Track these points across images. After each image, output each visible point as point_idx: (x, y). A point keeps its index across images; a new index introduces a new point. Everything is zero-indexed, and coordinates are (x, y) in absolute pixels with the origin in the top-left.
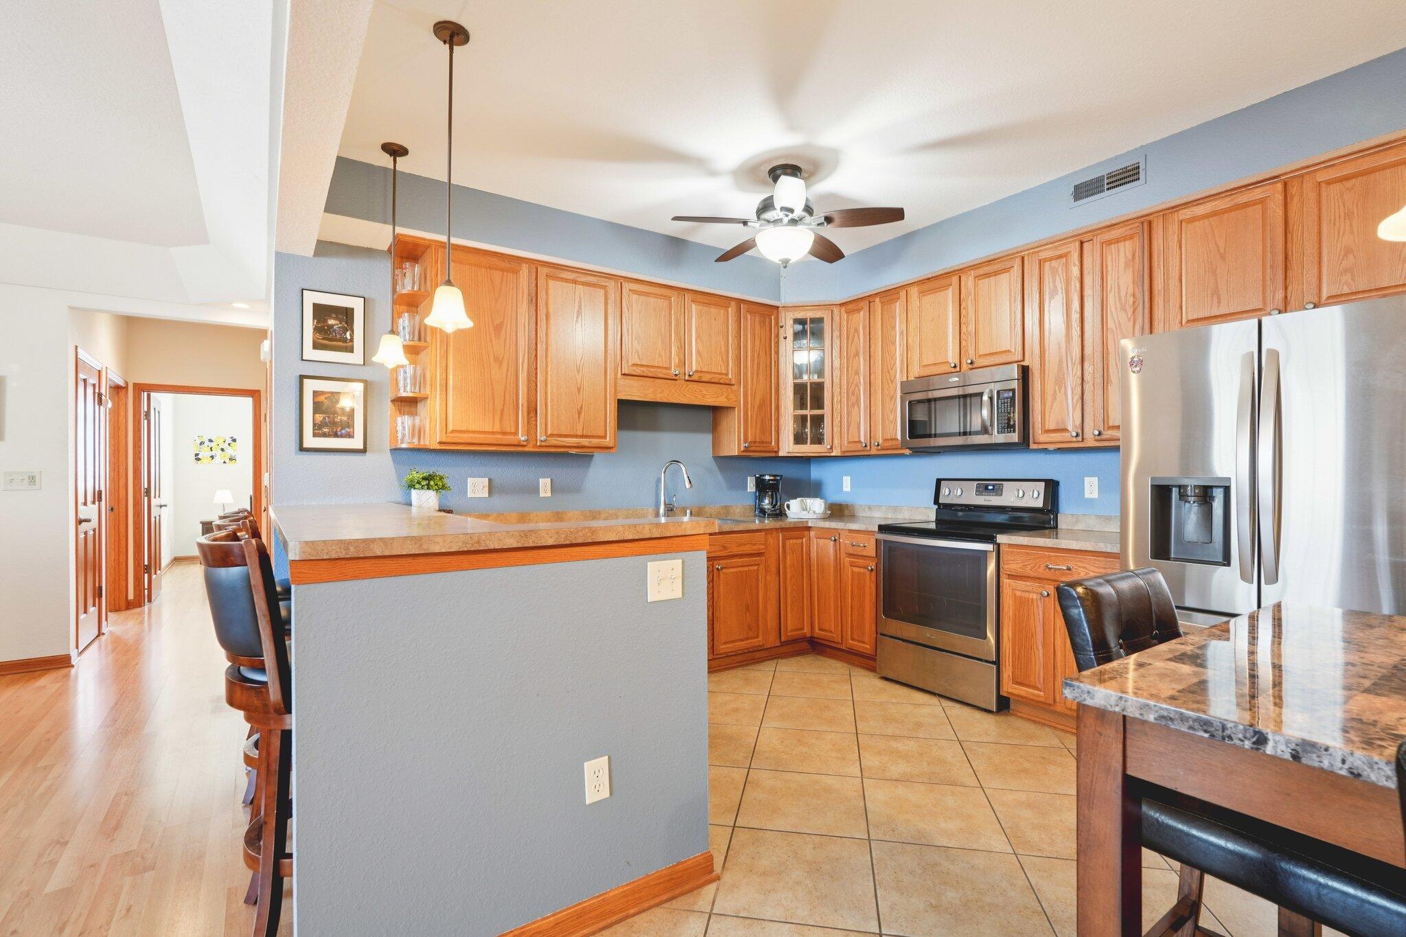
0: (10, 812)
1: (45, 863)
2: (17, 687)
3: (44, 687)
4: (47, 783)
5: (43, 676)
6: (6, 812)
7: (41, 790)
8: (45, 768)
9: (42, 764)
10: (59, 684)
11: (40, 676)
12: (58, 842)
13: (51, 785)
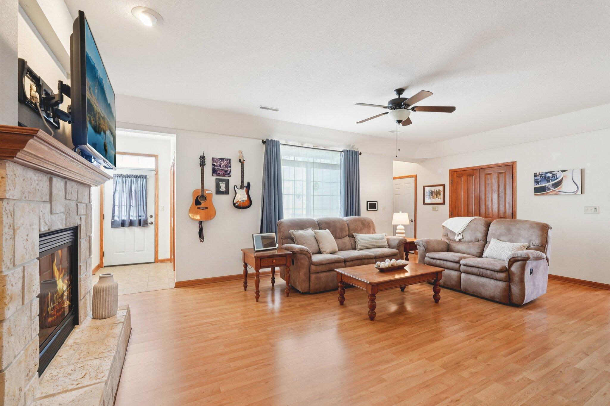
0: (571, 334)
1: (578, 357)
2: (588, 291)
3: (598, 295)
4: (588, 330)
5: (599, 290)
6: (570, 333)
7: (585, 332)
8: (589, 325)
9: (588, 323)
10: (605, 296)
11: (598, 290)
12: (585, 353)
13: (589, 332)
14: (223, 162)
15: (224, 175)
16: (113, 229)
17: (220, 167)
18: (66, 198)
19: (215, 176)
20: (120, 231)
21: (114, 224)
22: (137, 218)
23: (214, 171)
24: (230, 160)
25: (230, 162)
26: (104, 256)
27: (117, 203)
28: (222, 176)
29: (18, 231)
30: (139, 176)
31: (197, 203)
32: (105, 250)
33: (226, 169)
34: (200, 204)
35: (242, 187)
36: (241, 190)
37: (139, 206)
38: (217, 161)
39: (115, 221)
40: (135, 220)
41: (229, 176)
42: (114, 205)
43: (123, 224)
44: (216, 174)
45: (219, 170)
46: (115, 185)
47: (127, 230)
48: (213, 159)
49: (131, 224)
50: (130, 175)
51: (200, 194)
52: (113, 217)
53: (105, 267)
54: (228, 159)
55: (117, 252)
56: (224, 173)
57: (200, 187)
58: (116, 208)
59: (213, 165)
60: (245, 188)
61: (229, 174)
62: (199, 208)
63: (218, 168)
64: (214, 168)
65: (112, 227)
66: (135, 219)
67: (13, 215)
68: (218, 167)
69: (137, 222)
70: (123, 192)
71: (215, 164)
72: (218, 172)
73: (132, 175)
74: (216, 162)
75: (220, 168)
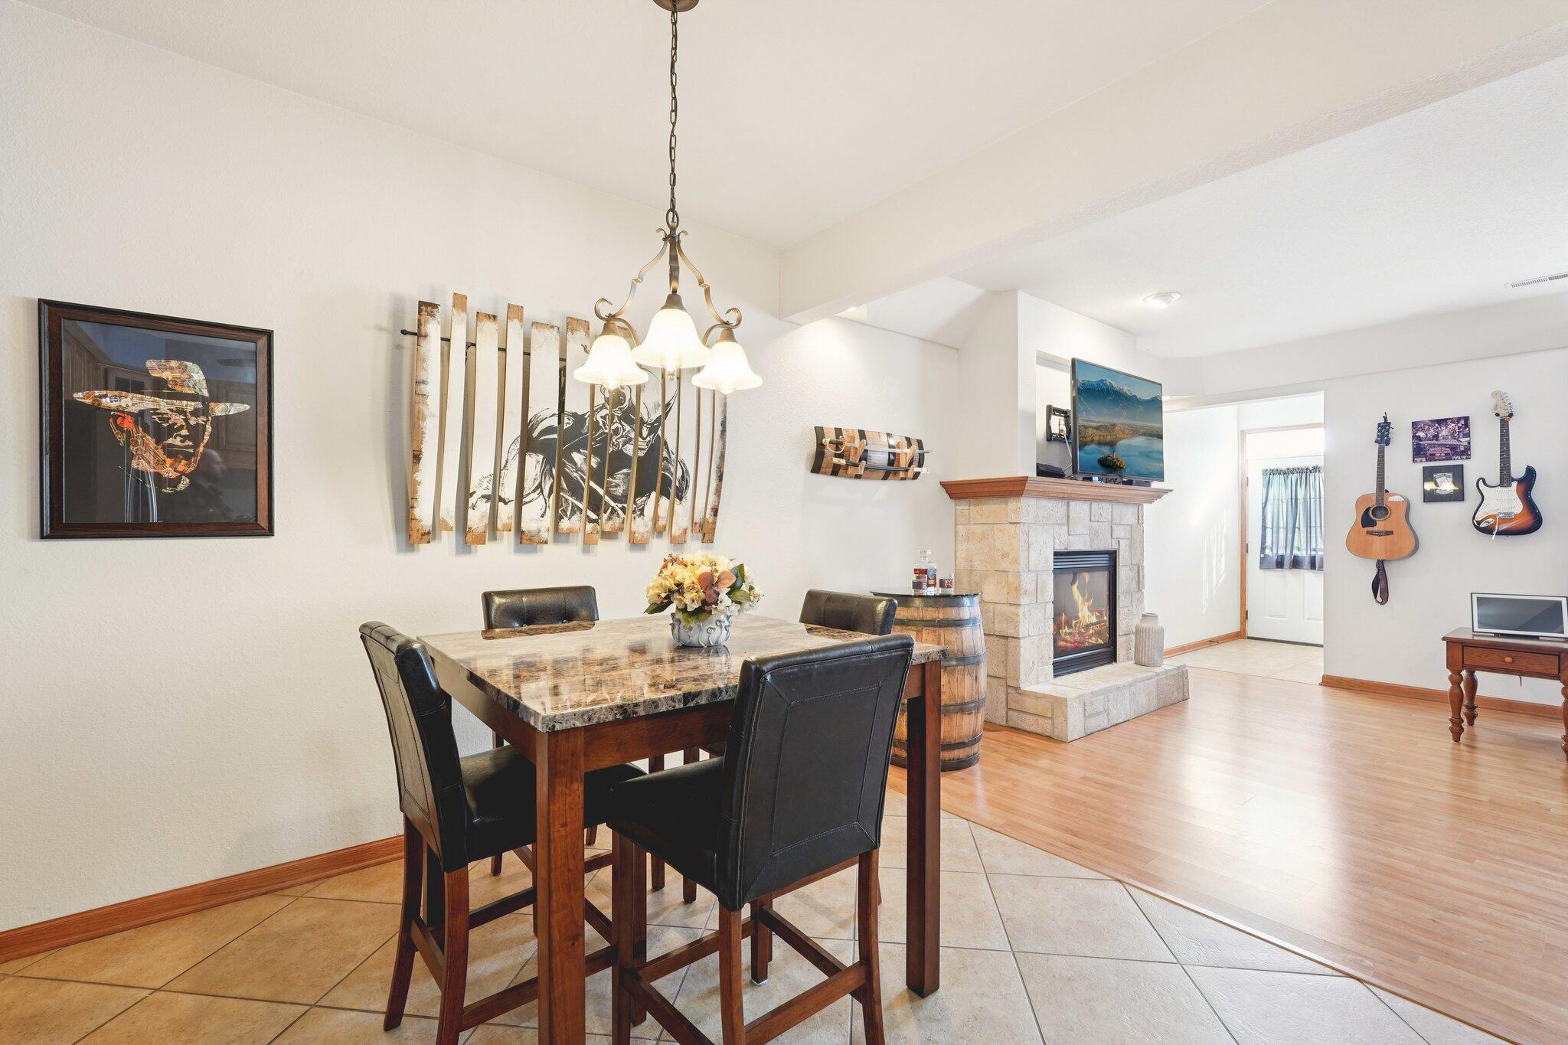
14: (1443, 428)
15: (1448, 457)
16: (1262, 571)
17: (1437, 440)
18: (1091, 521)
19: (1421, 461)
20: (1276, 575)
21: (1264, 563)
22: (1309, 553)
23: (1419, 451)
24: (1466, 419)
25: (1466, 425)
26: (1247, 618)
27: (1269, 524)
28: (1443, 460)
29: (1032, 546)
30: (1311, 468)
31: (1367, 521)
32: (1249, 607)
33: (1455, 442)
34: (1373, 524)
35: (1505, 479)
36: (1499, 488)
37: (1313, 529)
38: (1427, 427)
39: (1266, 556)
40: (1305, 557)
41: (1465, 457)
42: (1264, 528)
43: (1280, 564)
44: (1425, 456)
45: (1433, 446)
46: (1265, 490)
47: (1288, 575)
48: (1414, 424)
49: (1296, 563)
50: (1293, 469)
51: (1373, 504)
52: (1263, 549)
53: (1249, 638)
54: (1459, 419)
55: (1271, 615)
56: (1448, 451)
57: (1372, 489)
58: (1269, 532)
59: (1415, 437)
60: (1515, 484)
61: (1466, 453)
62: (1368, 533)
63: (1428, 442)
64: (1417, 444)
65: (1261, 568)
66: (1304, 554)
67: (1028, 534)
68: (1429, 439)
69: (1307, 563)
70: (1281, 503)
71: (1421, 434)
72: (1431, 451)
73: (1298, 469)
74: (1423, 430)
75: (1434, 442)
